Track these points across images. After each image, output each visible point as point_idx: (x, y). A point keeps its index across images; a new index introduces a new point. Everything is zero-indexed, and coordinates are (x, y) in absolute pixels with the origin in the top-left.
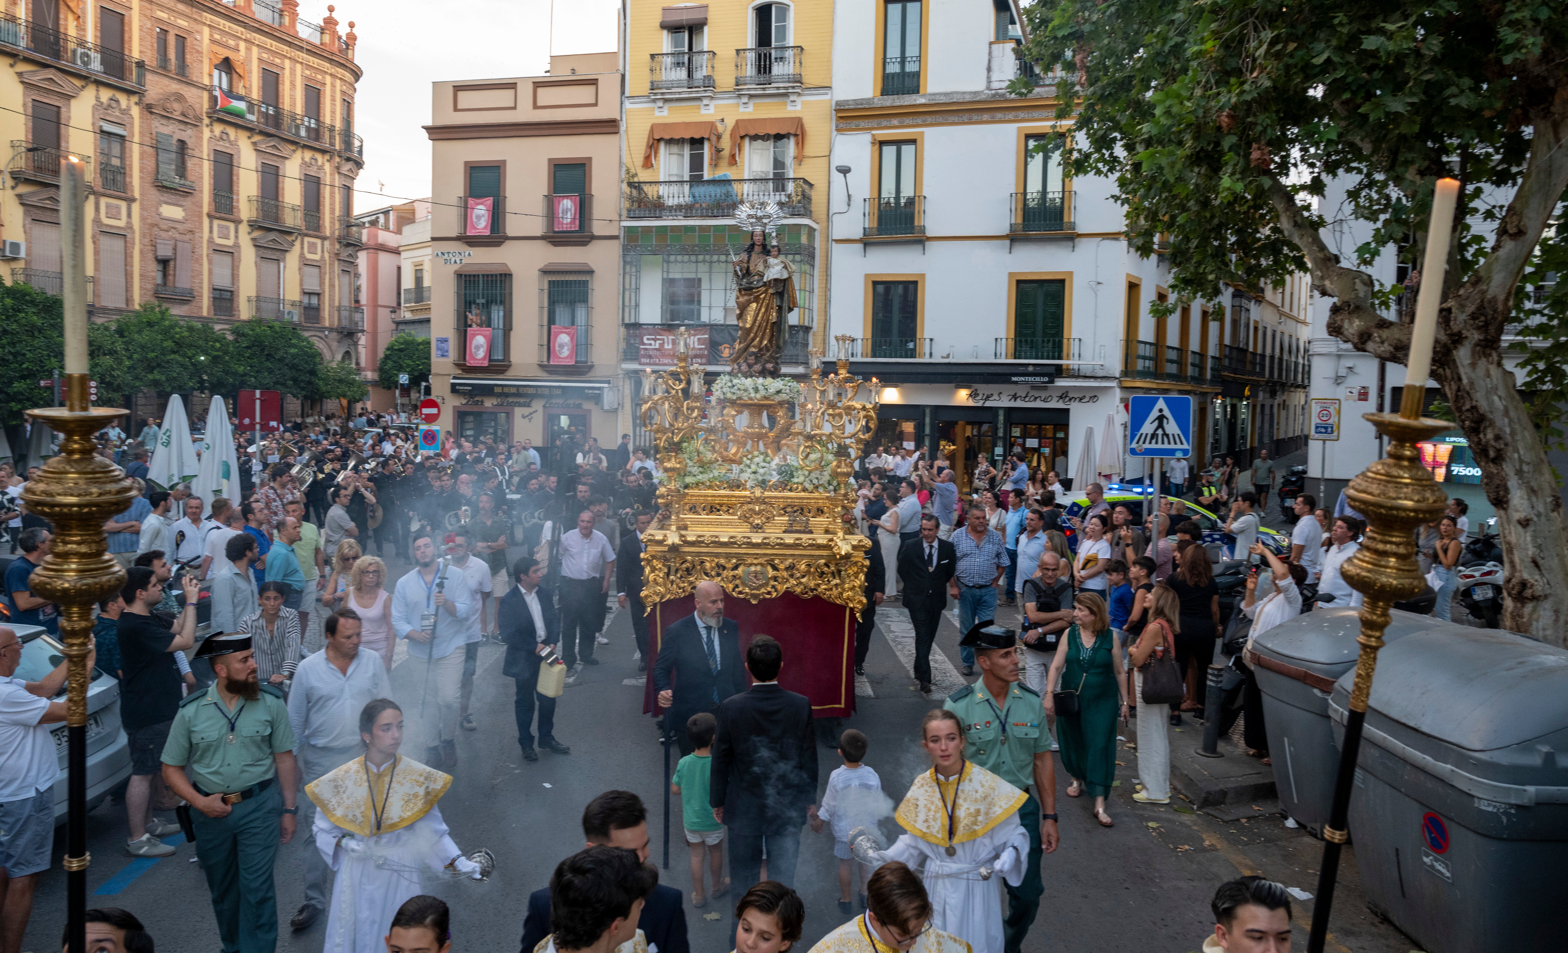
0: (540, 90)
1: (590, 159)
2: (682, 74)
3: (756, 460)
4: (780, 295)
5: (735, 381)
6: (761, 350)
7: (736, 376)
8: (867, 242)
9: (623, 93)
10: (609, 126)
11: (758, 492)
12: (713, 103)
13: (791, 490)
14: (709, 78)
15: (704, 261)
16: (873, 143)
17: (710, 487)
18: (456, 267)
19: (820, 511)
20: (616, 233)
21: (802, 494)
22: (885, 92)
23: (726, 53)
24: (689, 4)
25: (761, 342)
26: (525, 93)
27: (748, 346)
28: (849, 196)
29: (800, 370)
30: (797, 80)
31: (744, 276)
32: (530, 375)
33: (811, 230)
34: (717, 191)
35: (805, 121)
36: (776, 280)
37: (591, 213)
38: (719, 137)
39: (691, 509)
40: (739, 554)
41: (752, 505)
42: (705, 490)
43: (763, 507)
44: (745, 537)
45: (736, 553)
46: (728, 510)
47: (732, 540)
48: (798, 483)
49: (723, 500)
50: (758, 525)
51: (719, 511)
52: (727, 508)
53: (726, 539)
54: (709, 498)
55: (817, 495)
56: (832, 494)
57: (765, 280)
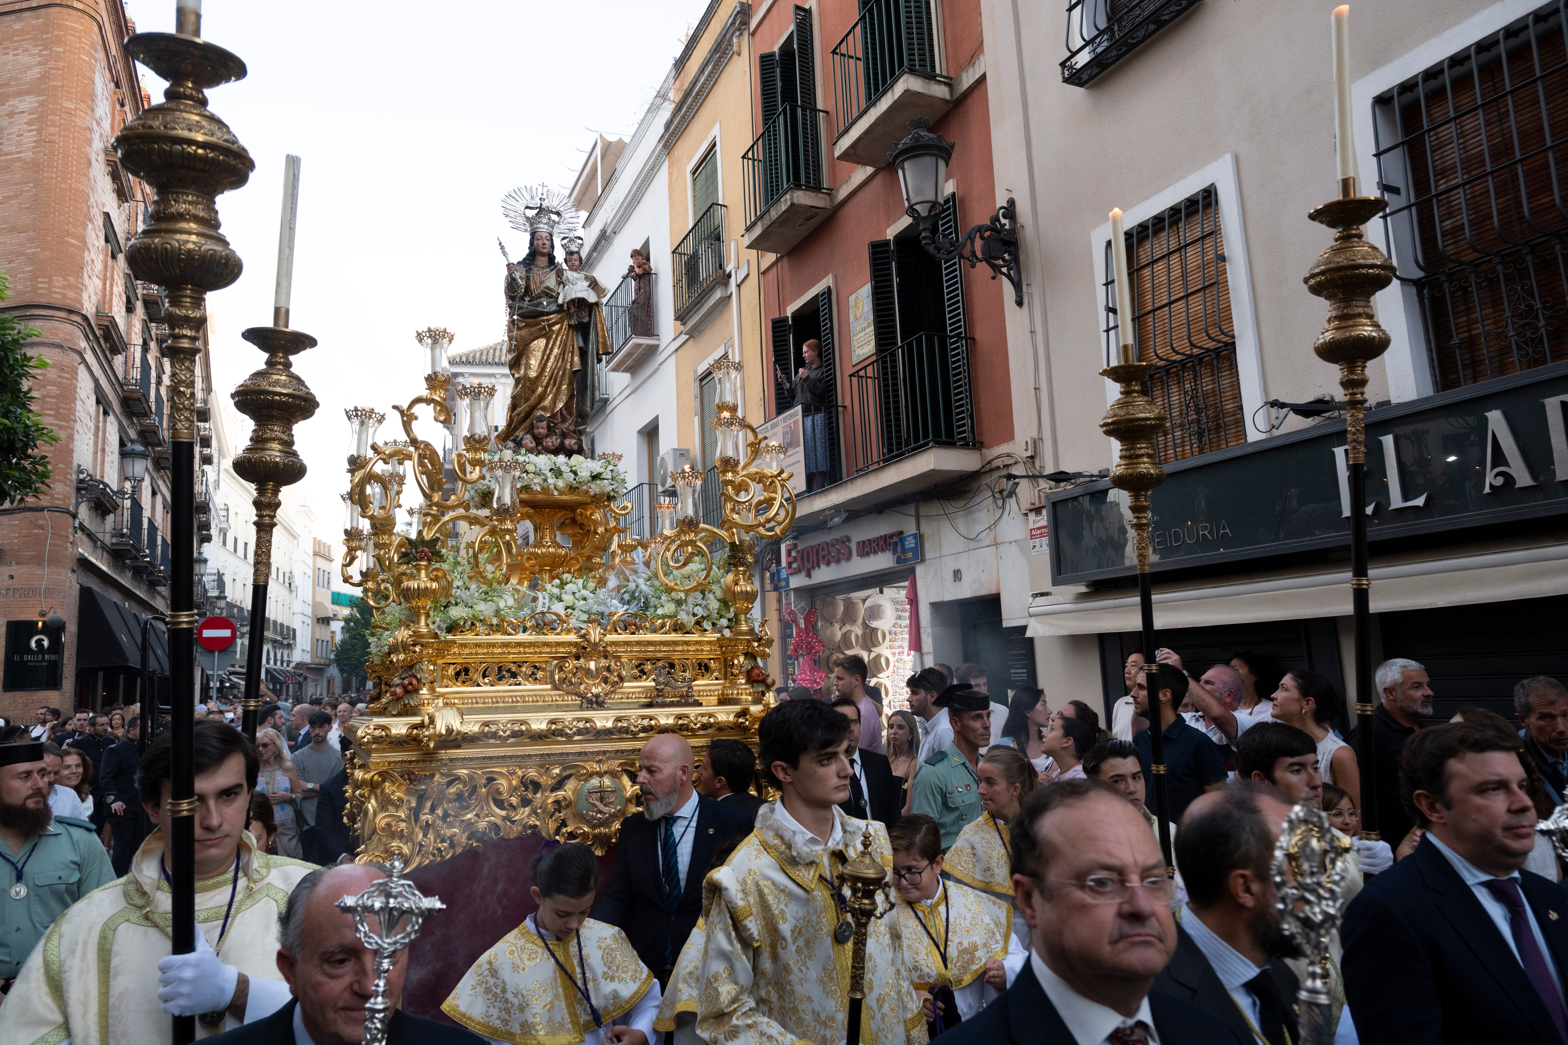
3: (570, 588)
4: (583, 329)
6: (554, 415)
11: (592, 635)
13: (652, 631)
17: (497, 629)
19: (704, 668)
21: (673, 637)
25: (555, 402)
27: (533, 408)
36: (577, 304)
39: (458, 674)
40: (568, 754)
41: (582, 660)
42: (489, 634)
43: (603, 663)
44: (579, 720)
45: (562, 754)
46: (533, 673)
47: (554, 727)
48: (664, 617)
49: (525, 653)
50: (597, 696)
51: (514, 675)
52: (532, 669)
53: (543, 726)
54: (496, 651)
55: (697, 635)
56: (726, 633)
57: (560, 301)
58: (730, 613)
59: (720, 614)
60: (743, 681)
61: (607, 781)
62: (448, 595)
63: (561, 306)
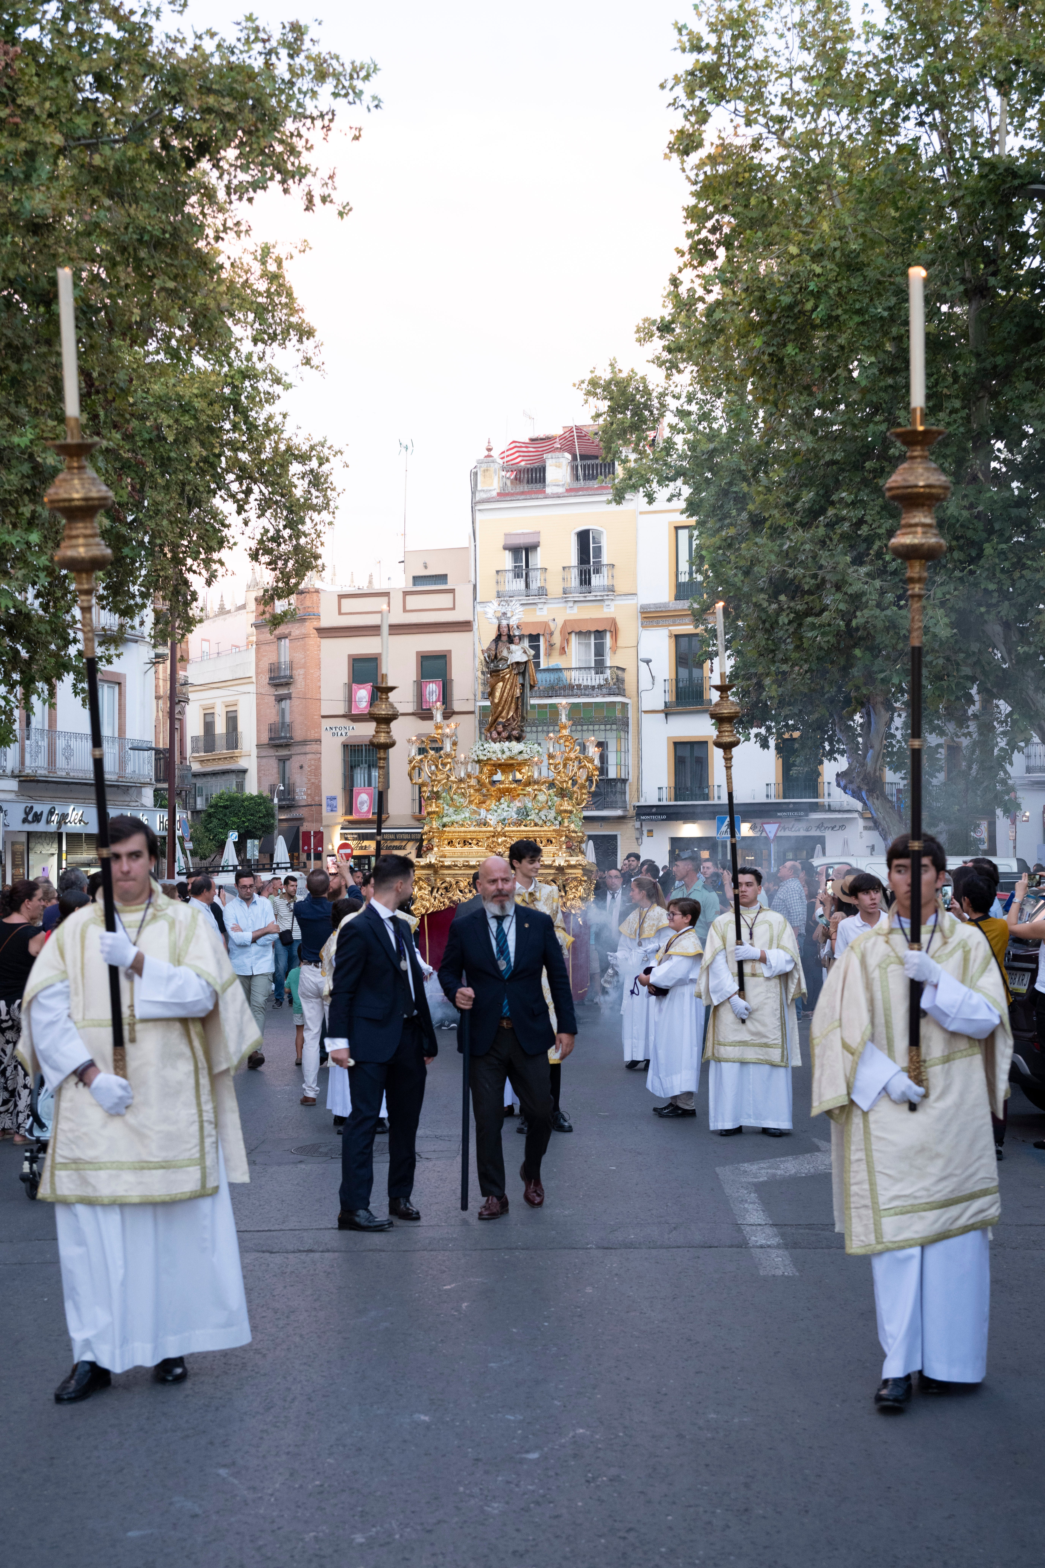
0: (408, 597)
1: (450, 651)
2: (520, 584)
3: (502, 806)
5: (486, 746)
6: (508, 720)
7: (487, 741)
8: (668, 712)
9: (475, 599)
10: (465, 626)
11: (499, 828)
12: (546, 607)
14: (542, 588)
15: (543, 731)
16: (670, 637)
17: (463, 825)
18: (343, 739)
20: (472, 709)
21: (535, 828)
22: (678, 598)
23: (555, 569)
24: (525, 531)
26: (397, 599)
27: (497, 718)
28: (653, 677)
29: (619, 813)
30: (611, 589)
31: (491, 661)
32: (404, 824)
33: (624, 705)
34: (552, 677)
35: (618, 621)
36: (517, 664)
37: (451, 694)
38: (552, 634)
39: (448, 843)
41: (495, 838)
42: (459, 828)
46: (477, 843)
48: (531, 820)
49: (473, 835)
51: (470, 844)
52: (477, 841)
54: (463, 834)
55: (545, 828)
56: (558, 827)
57: (510, 663)
58: (560, 819)
59: (555, 819)
60: (565, 847)
62: (443, 813)
63: (510, 665)
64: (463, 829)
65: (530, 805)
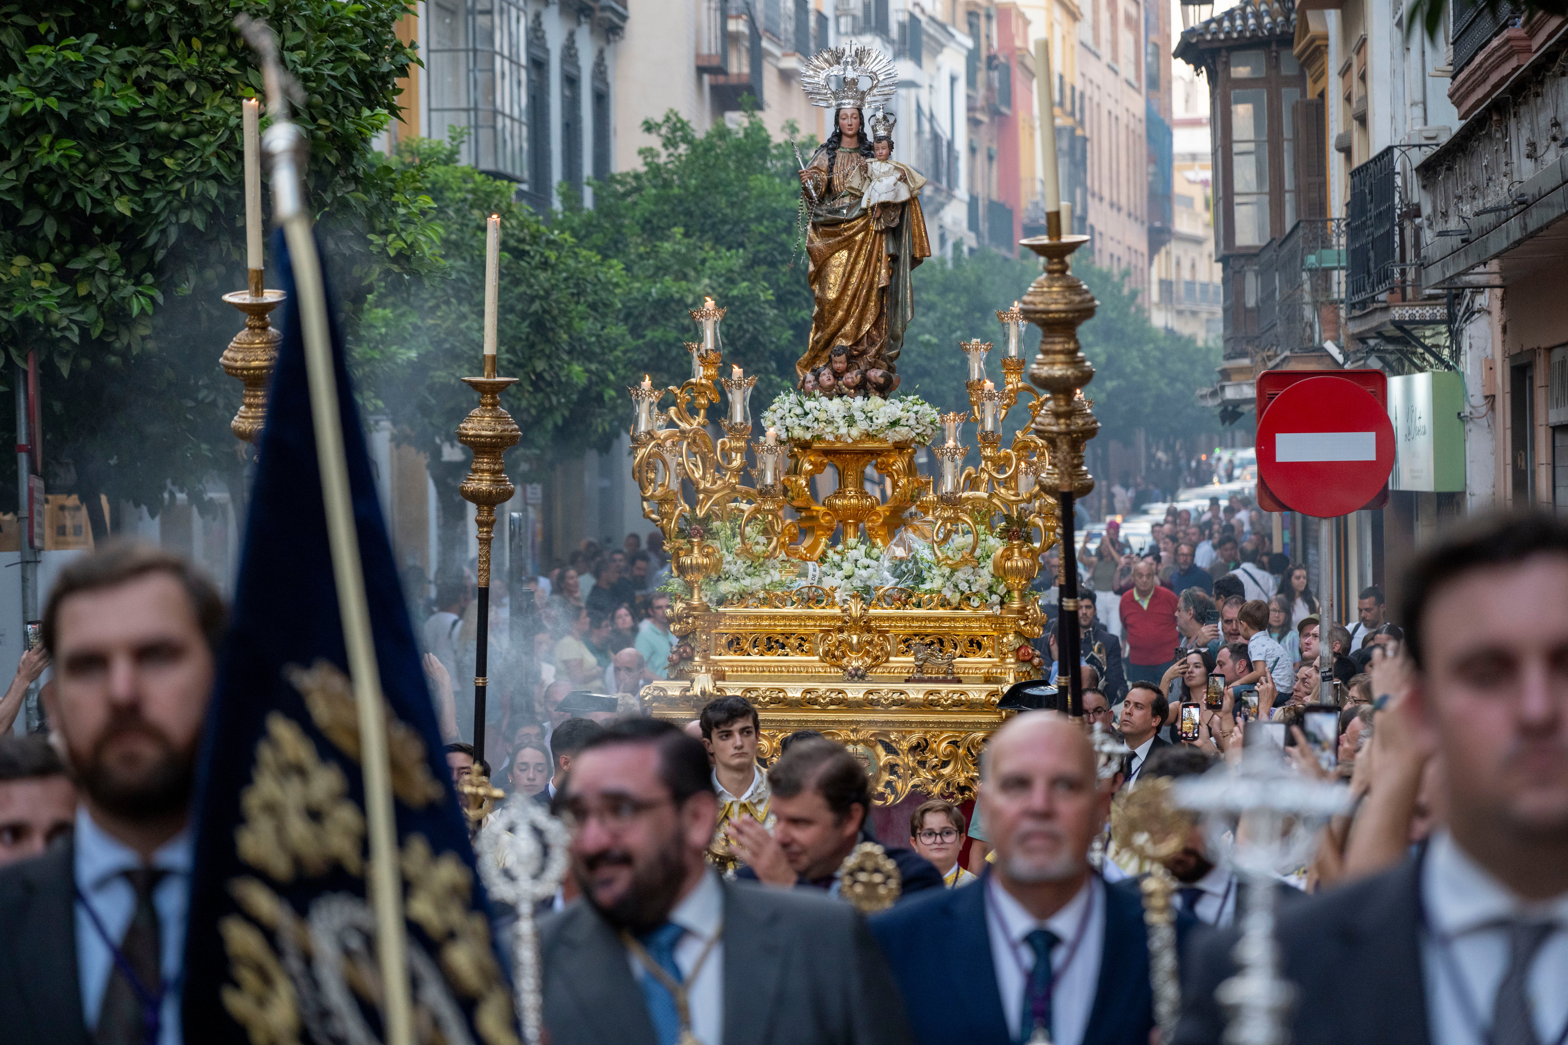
3: (852, 554)
4: (895, 233)
5: (809, 404)
6: (857, 343)
7: (810, 395)
11: (856, 608)
13: (919, 606)
17: (765, 602)
19: (975, 645)
21: (941, 612)
25: (858, 326)
27: (834, 336)
31: (822, 199)
36: (885, 206)
39: (730, 644)
40: (823, 722)
41: (846, 634)
42: (757, 607)
43: (866, 637)
44: (832, 691)
45: (817, 721)
46: (800, 645)
47: (808, 696)
48: (931, 591)
49: (790, 625)
50: (857, 669)
51: (783, 646)
52: (799, 641)
53: (798, 695)
54: (765, 623)
55: (968, 612)
56: (997, 610)
57: (864, 205)
58: (1002, 589)
59: (991, 590)
60: (1012, 660)
61: (860, 748)
62: (717, 571)
63: (866, 210)
64: (766, 610)
65: (925, 553)
